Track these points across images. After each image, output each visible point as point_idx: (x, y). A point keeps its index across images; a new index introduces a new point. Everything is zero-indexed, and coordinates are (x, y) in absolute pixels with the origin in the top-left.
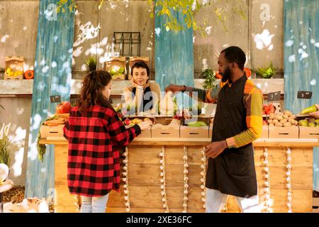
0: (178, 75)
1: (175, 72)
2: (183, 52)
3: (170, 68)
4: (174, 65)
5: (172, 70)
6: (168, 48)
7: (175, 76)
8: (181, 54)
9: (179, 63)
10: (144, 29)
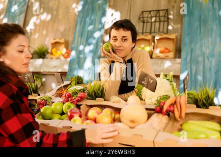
0: (207, 52)
1: (204, 49)
2: (214, 27)
3: (198, 46)
4: (203, 41)
5: (201, 46)
6: (197, 23)
7: (204, 53)
8: (212, 29)
9: (210, 39)
10: (173, 7)
